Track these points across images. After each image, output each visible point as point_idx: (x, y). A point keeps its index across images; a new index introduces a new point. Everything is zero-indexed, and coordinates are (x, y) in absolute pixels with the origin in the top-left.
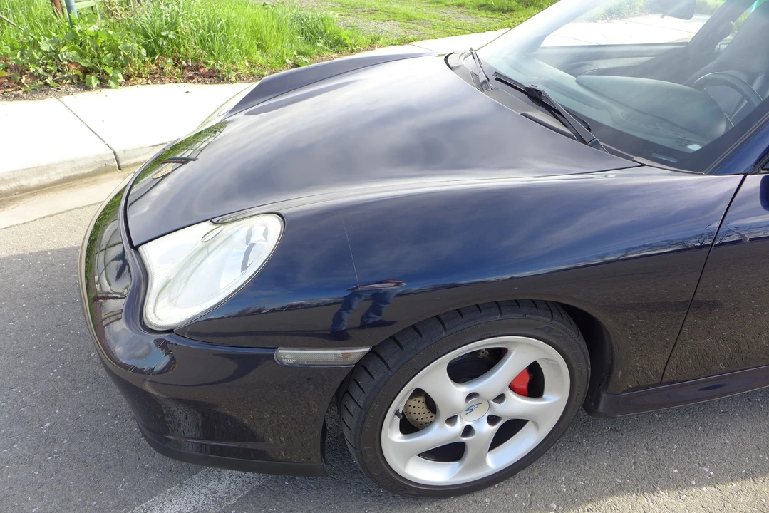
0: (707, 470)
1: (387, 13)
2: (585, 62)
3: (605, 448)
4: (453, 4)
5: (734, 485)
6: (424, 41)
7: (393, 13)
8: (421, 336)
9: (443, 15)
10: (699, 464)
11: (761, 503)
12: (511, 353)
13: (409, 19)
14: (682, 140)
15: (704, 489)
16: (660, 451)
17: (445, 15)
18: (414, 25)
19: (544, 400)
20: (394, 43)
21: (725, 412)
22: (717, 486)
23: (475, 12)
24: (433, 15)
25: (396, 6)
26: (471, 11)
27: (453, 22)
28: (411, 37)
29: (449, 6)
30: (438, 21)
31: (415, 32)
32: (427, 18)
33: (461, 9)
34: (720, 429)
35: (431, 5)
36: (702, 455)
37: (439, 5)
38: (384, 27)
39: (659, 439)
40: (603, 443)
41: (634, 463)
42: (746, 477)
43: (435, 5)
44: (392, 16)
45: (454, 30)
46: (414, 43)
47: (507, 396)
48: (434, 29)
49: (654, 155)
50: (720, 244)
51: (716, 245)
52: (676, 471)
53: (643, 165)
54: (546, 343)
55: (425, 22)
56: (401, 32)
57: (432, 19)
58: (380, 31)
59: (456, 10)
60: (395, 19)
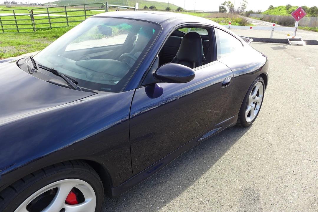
0: (162, 200)
1: (8, 43)
2: (87, 55)
3: (124, 209)
4: (41, 37)
5: (172, 202)
6: (28, 54)
7: (11, 43)
8: (4, 200)
9: (37, 41)
10: (159, 199)
11: (182, 204)
12: (59, 189)
13: (20, 44)
14: (111, 80)
15: (162, 208)
16: (144, 200)
17: (38, 41)
18: (23, 47)
19: (86, 202)
20: (12, 56)
21: (164, 175)
22: (166, 205)
23: (52, 39)
24: (32, 42)
25: (13, 39)
26: (50, 39)
27: (42, 44)
28: (21, 52)
29: (39, 37)
30: (34, 44)
31: (23, 50)
32: (29, 43)
33: (45, 39)
34: (164, 182)
35: (31, 38)
36: (159, 195)
37: (34, 38)
38: (7, 49)
39: (144, 195)
40: (123, 207)
41: (136, 210)
42: (175, 197)
43: (33, 38)
44: (11, 44)
45: (42, 47)
46: (23, 55)
47: (66, 208)
48: (33, 48)
49: (102, 88)
50: (133, 117)
51: (131, 119)
52: (151, 206)
53: (97, 93)
54: (74, 179)
55: (27, 45)
56: (16, 51)
57: (31, 44)
58: (5, 51)
59: (43, 39)
60: (13, 45)
